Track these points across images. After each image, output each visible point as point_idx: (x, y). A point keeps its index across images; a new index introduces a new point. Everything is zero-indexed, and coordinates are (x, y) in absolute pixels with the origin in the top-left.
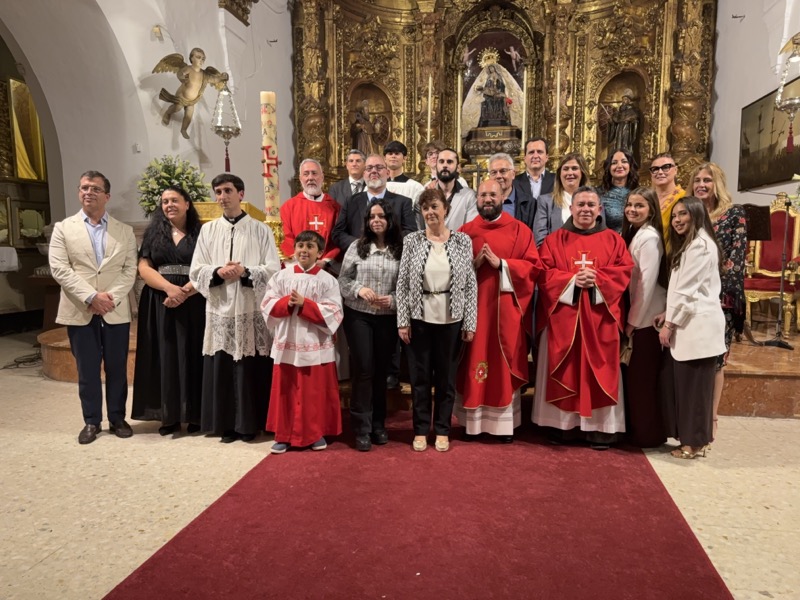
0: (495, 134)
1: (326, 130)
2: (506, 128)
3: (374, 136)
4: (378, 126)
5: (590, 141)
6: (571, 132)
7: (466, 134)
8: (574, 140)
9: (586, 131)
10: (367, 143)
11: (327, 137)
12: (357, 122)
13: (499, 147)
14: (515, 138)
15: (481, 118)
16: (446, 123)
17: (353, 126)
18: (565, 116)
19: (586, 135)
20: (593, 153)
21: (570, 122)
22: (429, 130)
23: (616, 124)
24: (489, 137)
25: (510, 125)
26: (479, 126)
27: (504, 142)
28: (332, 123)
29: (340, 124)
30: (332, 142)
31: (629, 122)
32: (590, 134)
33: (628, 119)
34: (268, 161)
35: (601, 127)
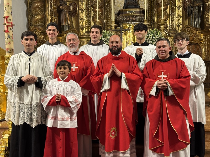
0: (132, 12)
1: (44, 9)
2: (137, 9)
3: (70, 13)
4: (71, 8)
5: (179, 16)
6: (170, 11)
7: (117, 12)
8: (171, 15)
9: (177, 11)
10: (66, 16)
11: (45, 13)
12: (61, 5)
13: (134, 19)
14: (142, 14)
15: (124, 4)
16: (107, 6)
17: (58, 8)
18: (166, 3)
19: (177, 13)
20: (181, 22)
21: (169, 6)
22: (98, 10)
23: (192, 7)
24: (129, 14)
25: (139, 8)
26: (124, 8)
27: (137, 16)
28: (47, 6)
29: (51, 6)
30: (47, 15)
31: (198, 6)
32: (179, 12)
33: (198, 5)
34: (7, 24)
35: (184, 9)
